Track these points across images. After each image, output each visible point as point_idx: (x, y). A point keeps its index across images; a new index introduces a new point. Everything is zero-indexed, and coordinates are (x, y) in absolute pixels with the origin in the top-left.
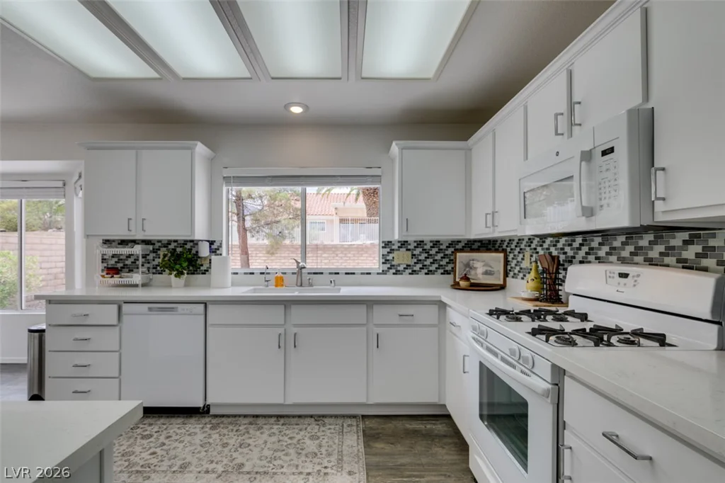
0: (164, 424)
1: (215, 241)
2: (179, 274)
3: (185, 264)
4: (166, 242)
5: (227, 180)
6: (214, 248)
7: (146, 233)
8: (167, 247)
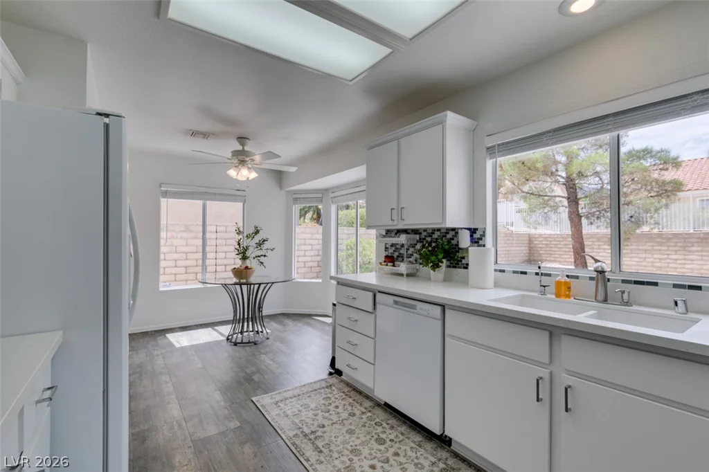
0: (402, 434)
1: (477, 229)
2: (436, 266)
3: (441, 256)
4: (431, 231)
5: (492, 151)
6: (477, 237)
7: (406, 223)
8: (431, 236)
